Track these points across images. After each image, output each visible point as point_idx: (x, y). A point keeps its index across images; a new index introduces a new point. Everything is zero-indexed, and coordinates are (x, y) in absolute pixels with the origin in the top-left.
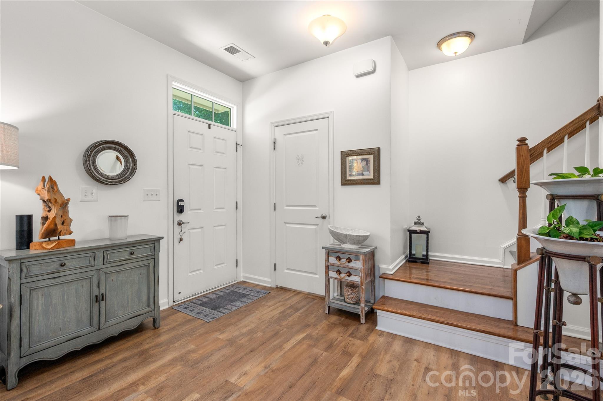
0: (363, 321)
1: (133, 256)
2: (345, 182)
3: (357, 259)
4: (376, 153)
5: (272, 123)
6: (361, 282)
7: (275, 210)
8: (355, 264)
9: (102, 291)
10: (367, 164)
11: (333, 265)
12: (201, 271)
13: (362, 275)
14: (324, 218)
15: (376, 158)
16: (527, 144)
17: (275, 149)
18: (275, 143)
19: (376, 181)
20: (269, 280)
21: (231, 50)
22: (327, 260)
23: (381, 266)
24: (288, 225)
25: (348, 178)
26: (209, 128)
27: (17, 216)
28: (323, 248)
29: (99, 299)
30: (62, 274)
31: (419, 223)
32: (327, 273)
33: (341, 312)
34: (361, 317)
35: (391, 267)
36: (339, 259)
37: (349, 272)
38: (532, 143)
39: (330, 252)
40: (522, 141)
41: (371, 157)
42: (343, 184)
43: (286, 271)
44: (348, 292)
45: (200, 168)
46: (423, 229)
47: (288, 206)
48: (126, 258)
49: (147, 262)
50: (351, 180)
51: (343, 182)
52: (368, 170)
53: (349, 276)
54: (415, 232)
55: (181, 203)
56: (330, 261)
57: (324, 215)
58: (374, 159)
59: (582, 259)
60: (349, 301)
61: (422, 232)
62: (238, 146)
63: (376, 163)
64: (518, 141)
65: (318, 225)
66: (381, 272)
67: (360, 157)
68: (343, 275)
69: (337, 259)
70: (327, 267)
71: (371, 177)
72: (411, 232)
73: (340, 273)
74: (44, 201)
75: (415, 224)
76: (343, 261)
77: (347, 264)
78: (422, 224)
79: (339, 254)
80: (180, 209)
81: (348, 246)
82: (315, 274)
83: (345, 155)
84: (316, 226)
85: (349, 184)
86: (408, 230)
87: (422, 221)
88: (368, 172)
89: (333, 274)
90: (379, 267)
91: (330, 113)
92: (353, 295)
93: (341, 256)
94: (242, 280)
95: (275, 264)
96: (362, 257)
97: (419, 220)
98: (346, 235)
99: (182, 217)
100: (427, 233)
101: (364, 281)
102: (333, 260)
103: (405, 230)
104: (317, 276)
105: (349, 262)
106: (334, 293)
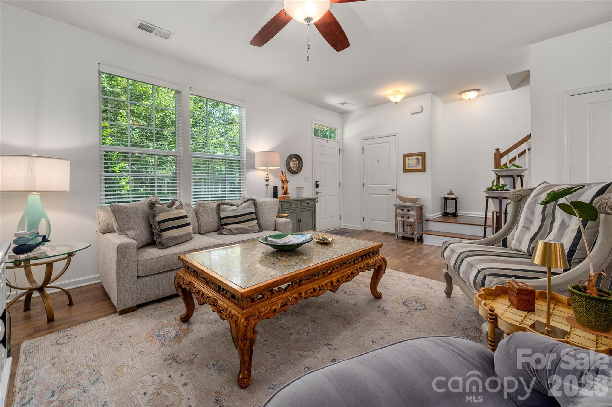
0: (416, 241)
1: (308, 205)
2: (405, 171)
3: (413, 210)
4: (423, 155)
5: (361, 138)
6: (415, 221)
7: (363, 187)
8: (412, 213)
9: (300, 219)
10: (418, 161)
11: (399, 214)
12: (325, 219)
13: (416, 217)
14: (393, 190)
15: (423, 158)
16: (499, 152)
17: (363, 153)
18: (363, 149)
19: (423, 170)
20: (360, 227)
21: (343, 104)
22: (396, 211)
23: (427, 215)
24: (371, 195)
25: (407, 168)
26: (328, 143)
27: (273, 186)
28: (394, 205)
29: (299, 221)
30: (290, 209)
31: (451, 193)
32: (396, 218)
33: (404, 238)
34: (415, 239)
35: (432, 215)
36: (403, 210)
37: (408, 217)
38: (502, 152)
39: (398, 207)
40: (497, 150)
41: (420, 157)
42: (404, 172)
43: (370, 221)
44: (408, 229)
45: (324, 164)
46: (453, 196)
47: (371, 184)
48: (306, 205)
49: (312, 208)
50: (409, 170)
51: (404, 171)
52: (419, 164)
53: (408, 219)
54: (448, 198)
55: (317, 183)
56: (398, 212)
57: (393, 189)
58: (422, 158)
59: (497, 198)
60: (408, 233)
61: (452, 199)
62: (340, 151)
63: (423, 160)
64: (495, 150)
65: (389, 194)
66: (426, 218)
67: (415, 157)
68: (405, 219)
69: (401, 210)
70: (396, 215)
71: (421, 168)
72: (446, 199)
73: (403, 218)
74: (282, 181)
75: (448, 194)
76: (405, 211)
77: (407, 213)
78: (453, 194)
79: (403, 208)
80: (317, 186)
81: (408, 204)
82: (388, 222)
83: (405, 156)
84: (389, 195)
85: (408, 172)
86: (444, 198)
87: (452, 192)
88: (419, 165)
89: (399, 218)
90: (425, 216)
91: (397, 133)
92: (411, 230)
93: (404, 209)
94: (343, 227)
95: (364, 217)
96: (415, 209)
97: (451, 192)
98: (407, 198)
99: (318, 190)
100: (455, 199)
101: (416, 221)
102: (399, 211)
103: (441, 198)
104: (390, 223)
105: (408, 212)
106: (400, 230)
